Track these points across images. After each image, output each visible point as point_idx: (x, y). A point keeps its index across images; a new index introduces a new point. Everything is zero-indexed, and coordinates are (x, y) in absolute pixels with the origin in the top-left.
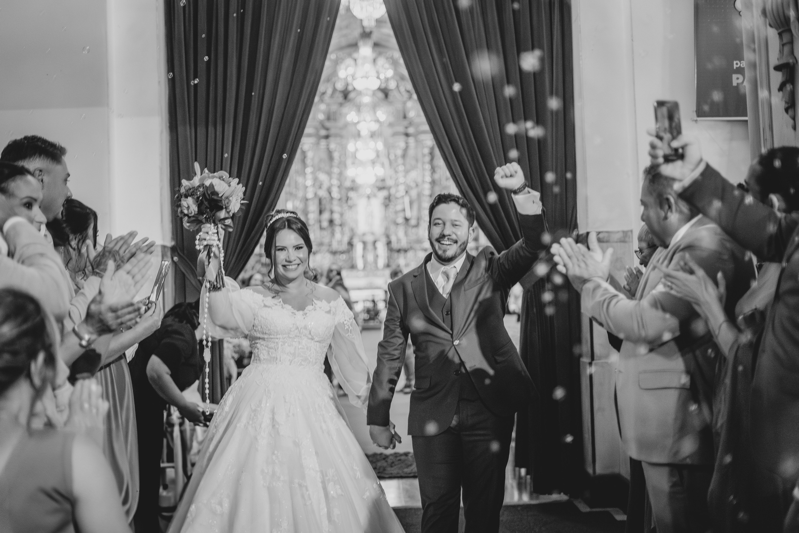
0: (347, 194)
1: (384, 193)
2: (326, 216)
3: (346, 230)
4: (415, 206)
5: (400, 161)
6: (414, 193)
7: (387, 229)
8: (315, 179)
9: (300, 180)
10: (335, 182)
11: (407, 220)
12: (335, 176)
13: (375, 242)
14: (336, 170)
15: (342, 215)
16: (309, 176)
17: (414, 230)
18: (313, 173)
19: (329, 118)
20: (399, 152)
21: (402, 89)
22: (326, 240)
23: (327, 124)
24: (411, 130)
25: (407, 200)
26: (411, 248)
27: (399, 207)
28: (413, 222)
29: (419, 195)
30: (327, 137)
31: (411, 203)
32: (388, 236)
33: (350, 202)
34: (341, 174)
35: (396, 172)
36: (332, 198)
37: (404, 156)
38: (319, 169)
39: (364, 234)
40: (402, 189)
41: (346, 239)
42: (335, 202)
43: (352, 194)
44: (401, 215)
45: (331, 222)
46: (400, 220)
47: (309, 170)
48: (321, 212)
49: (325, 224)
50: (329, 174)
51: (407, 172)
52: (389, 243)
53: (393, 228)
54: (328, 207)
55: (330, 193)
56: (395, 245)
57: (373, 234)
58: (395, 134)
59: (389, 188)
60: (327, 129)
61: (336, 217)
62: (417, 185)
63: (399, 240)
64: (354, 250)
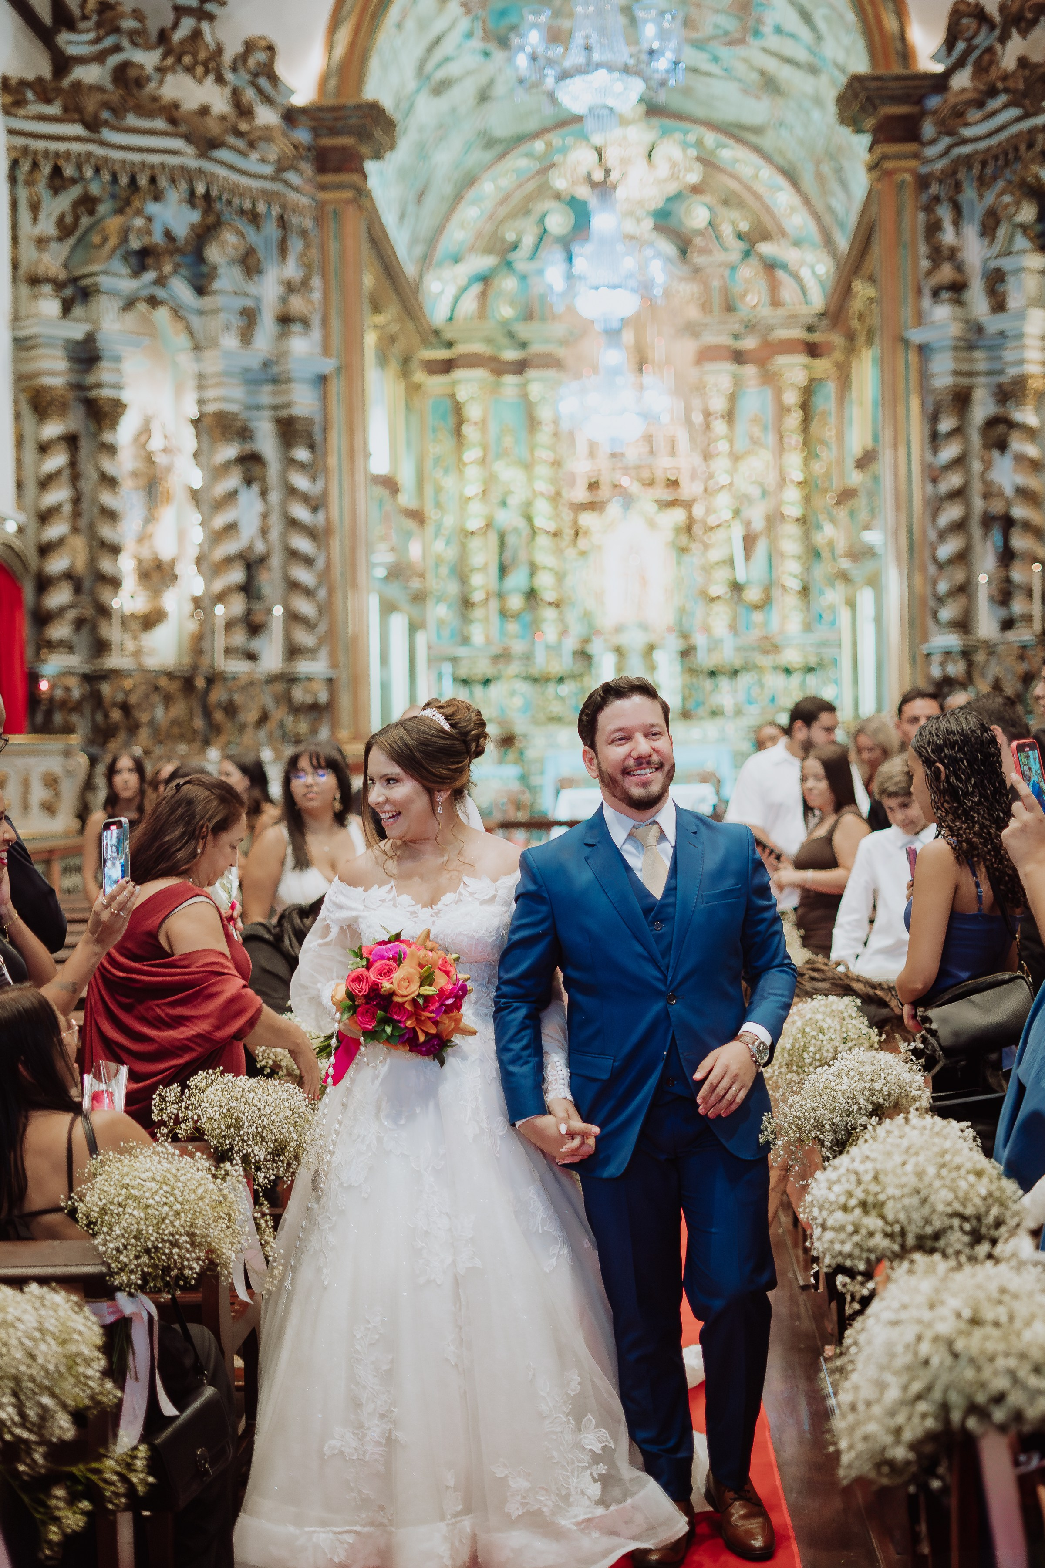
0: (575, 522)
1: (678, 515)
2: (517, 580)
3: (572, 616)
4: (761, 548)
5: (720, 427)
6: (757, 516)
7: (682, 611)
8: (489, 481)
9: (449, 482)
10: (541, 486)
11: (737, 587)
12: (543, 471)
13: (651, 648)
14: (544, 454)
15: (560, 577)
16: (473, 472)
17: (757, 617)
18: (483, 462)
19: (529, 315)
20: (718, 404)
21: (727, 230)
22: (518, 647)
23: (523, 331)
24: (749, 343)
25: (737, 532)
26: (747, 667)
27: (715, 555)
28: (753, 594)
29: (774, 519)
30: (520, 367)
31: (749, 541)
32: (684, 636)
33: (582, 543)
34: (557, 464)
35: (707, 456)
36: (534, 532)
37: (730, 416)
38: (503, 454)
39: (619, 629)
40: (723, 503)
41: (570, 644)
42: (542, 541)
43: (587, 519)
44: (722, 575)
45: (531, 595)
46: (718, 589)
47: (471, 455)
48: (503, 570)
49: (516, 602)
50: (528, 466)
51: (736, 458)
52: (687, 653)
53: (699, 610)
54: (523, 556)
55: (529, 519)
56: (704, 659)
57: (644, 627)
58: (706, 355)
59: (688, 505)
60: (524, 345)
61: (545, 582)
62: (765, 494)
63: (715, 645)
64: (593, 671)
